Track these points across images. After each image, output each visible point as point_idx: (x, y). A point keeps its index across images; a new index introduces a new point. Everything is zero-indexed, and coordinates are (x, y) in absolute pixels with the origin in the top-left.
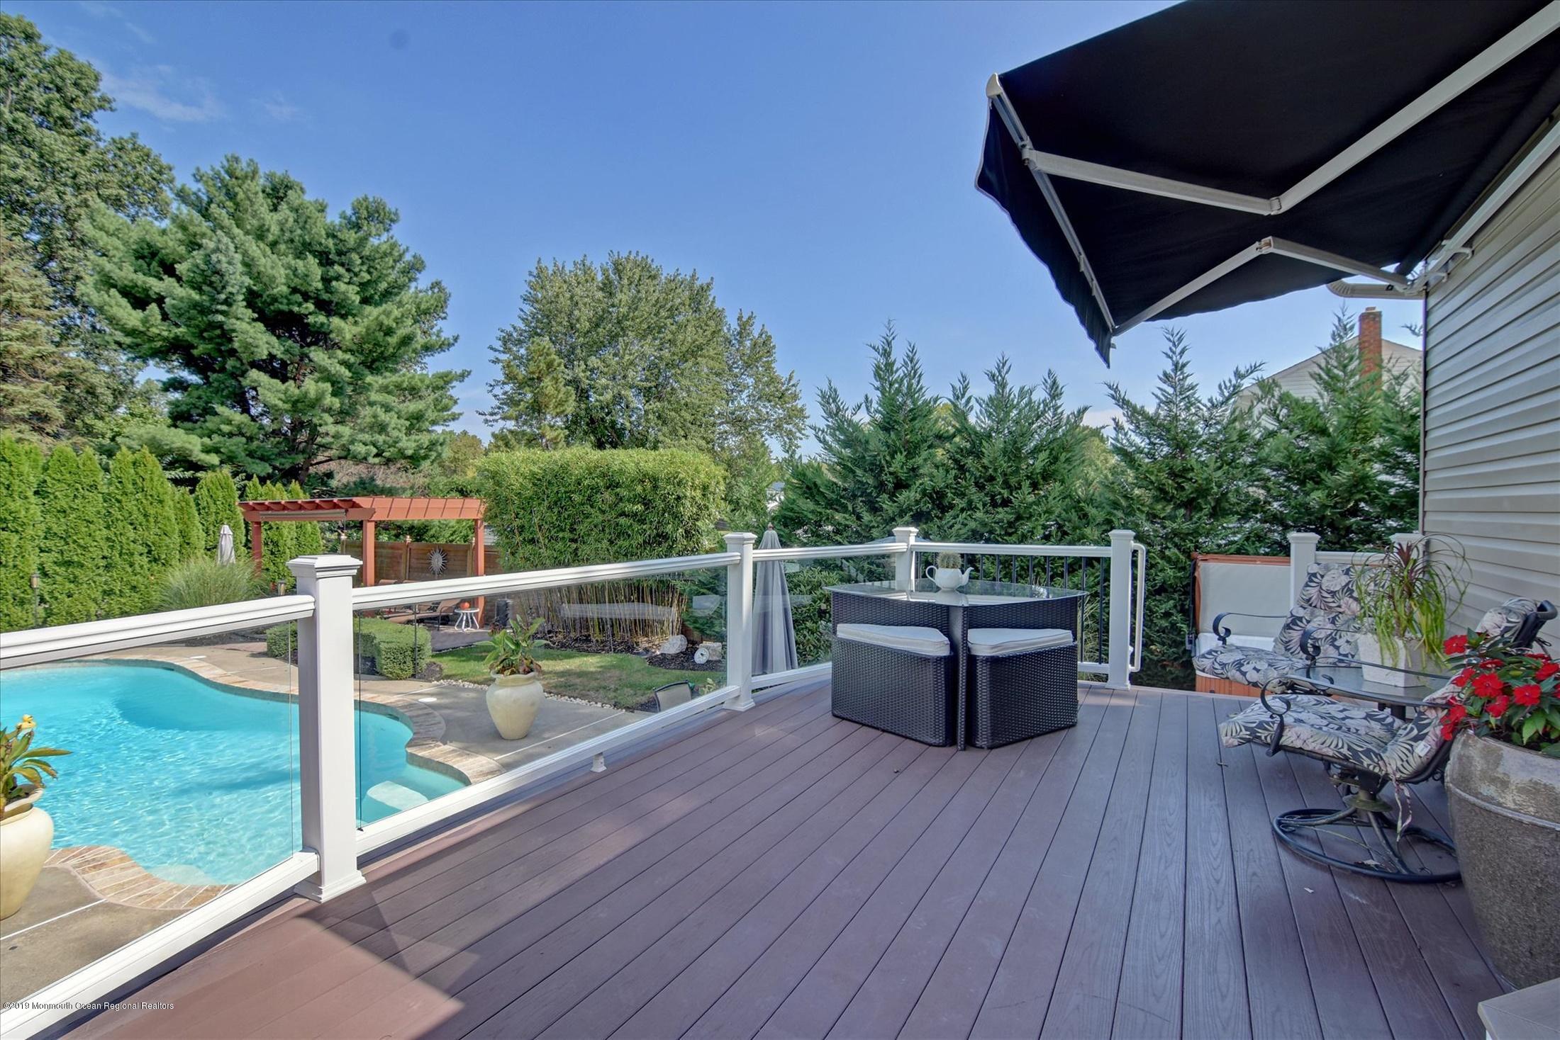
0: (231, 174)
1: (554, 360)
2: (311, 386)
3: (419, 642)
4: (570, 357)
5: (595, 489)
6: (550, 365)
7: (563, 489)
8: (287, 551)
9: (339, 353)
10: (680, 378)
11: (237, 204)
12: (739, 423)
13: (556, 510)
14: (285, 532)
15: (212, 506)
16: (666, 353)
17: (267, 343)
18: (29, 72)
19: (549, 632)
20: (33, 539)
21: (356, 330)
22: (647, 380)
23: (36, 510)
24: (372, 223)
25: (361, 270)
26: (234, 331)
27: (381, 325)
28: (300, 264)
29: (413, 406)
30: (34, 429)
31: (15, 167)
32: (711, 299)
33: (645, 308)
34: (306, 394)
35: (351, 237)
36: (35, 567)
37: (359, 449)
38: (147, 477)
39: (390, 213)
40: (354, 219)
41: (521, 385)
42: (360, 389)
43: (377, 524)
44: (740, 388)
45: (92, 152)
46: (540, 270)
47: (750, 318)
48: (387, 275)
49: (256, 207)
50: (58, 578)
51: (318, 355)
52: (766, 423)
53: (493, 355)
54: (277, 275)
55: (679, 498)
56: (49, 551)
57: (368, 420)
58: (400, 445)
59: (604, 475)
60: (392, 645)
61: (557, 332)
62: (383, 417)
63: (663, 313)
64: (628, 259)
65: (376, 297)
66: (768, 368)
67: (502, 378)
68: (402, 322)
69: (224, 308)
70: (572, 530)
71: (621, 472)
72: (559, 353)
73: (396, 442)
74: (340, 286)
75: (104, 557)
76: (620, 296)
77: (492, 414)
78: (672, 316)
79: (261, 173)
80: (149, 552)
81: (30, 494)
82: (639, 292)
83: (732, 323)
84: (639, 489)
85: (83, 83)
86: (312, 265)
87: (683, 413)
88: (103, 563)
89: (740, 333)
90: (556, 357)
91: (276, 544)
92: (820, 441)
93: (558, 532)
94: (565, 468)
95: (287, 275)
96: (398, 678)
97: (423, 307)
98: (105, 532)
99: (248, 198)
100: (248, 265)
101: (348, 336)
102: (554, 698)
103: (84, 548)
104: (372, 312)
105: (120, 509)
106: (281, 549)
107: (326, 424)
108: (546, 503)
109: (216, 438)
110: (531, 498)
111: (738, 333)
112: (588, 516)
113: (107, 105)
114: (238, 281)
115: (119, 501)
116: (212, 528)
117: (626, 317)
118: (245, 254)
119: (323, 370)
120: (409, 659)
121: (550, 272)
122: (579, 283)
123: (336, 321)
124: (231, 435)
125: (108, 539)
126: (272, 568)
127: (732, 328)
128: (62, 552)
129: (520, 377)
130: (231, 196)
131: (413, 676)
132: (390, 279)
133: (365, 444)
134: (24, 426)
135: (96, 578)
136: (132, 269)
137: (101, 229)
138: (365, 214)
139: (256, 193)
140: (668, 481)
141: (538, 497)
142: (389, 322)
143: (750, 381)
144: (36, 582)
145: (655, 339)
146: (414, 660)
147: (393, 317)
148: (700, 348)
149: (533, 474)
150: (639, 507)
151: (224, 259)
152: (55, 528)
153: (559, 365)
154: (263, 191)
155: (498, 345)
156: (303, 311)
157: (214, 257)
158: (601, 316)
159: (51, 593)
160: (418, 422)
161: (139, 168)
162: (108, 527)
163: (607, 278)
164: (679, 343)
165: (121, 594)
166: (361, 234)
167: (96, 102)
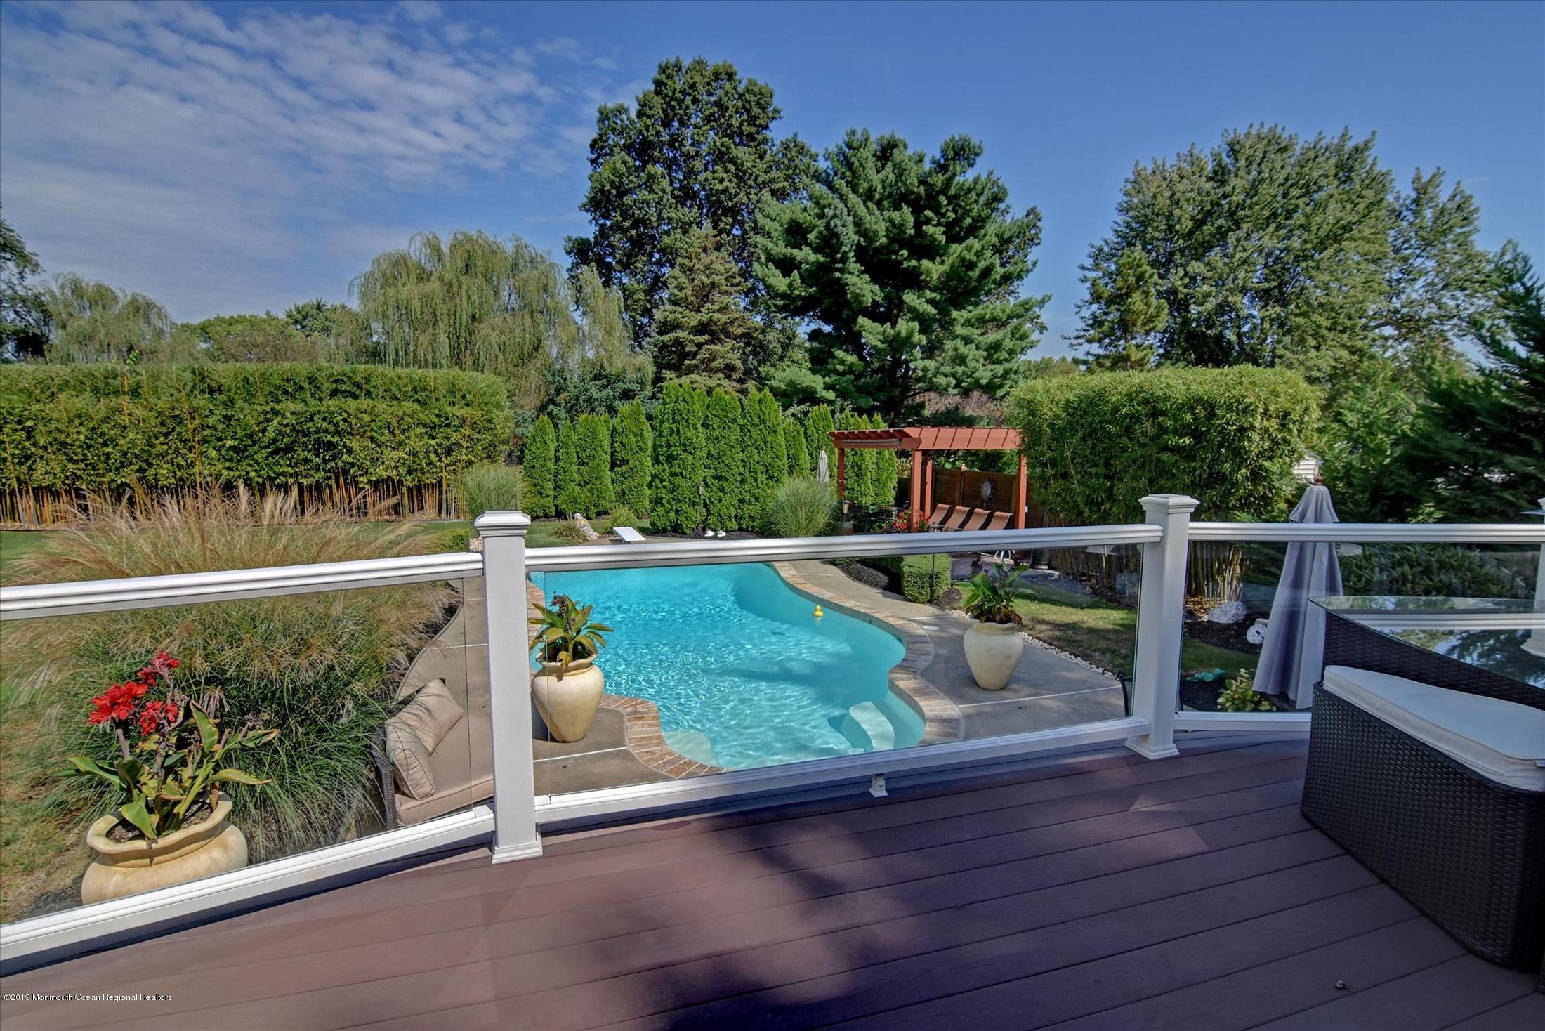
0: (849, 146)
1: (1146, 271)
2: (904, 326)
3: (936, 570)
4: (1164, 265)
5: (1135, 418)
6: (1140, 277)
7: (1097, 419)
8: (869, 473)
9: (927, 292)
10: (1314, 273)
11: (853, 172)
12: (1407, 324)
13: (1090, 443)
14: (867, 457)
15: (815, 434)
16: (1296, 243)
17: (872, 291)
18: (730, 104)
19: (1083, 575)
20: (700, 459)
21: (943, 268)
22: (1267, 280)
23: (702, 437)
24: (957, 162)
25: (947, 210)
26: (847, 284)
27: (963, 260)
28: (896, 215)
29: (992, 337)
30: (726, 377)
31: (721, 181)
32: (1370, 161)
33: (1266, 190)
34: (898, 334)
35: (939, 180)
36: (701, 479)
37: (941, 380)
38: (767, 412)
39: (974, 147)
40: (942, 161)
41: (1109, 303)
42: (947, 324)
43: (926, 453)
44: (1410, 275)
45: (768, 157)
46: (1138, 174)
47: (1434, 176)
48: (971, 211)
49: (866, 171)
50: (714, 488)
51: (909, 297)
52: (1455, 321)
53: (1081, 273)
54: (879, 229)
55: (1242, 430)
56: (710, 468)
57: (951, 353)
58: (976, 375)
59: (1146, 402)
60: (913, 570)
61: (1153, 238)
62: (963, 349)
63: (1295, 192)
64: (1248, 135)
65: (962, 234)
66: (1462, 244)
67: (1088, 297)
68: (983, 254)
69: (840, 265)
70: (1107, 465)
71: (1166, 398)
72: (1152, 264)
73: (974, 372)
74: (929, 229)
75: (740, 474)
76: (1233, 181)
77: (1077, 338)
78: (1308, 193)
79: (872, 139)
80: (767, 471)
81: (699, 426)
82: (1260, 173)
83: (1403, 190)
84: (1188, 418)
85: (762, 102)
86: (906, 215)
87: (1315, 317)
88: (739, 478)
89: (1417, 201)
90: (1148, 268)
91: (860, 467)
92: (1485, 342)
93: (1091, 467)
94: (1101, 395)
95: (887, 228)
96: (916, 601)
97: (1006, 236)
98: (741, 454)
99: (861, 165)
100: (858, 224)
101: (935, 276)
102: (1053, 651)
103: (728, 466)
104: (956, 248)
105: (750, 437)
106: (863, 472)
107: (916, 360)
108: (1080, 435)
109: (834, 377)
110: (1065, 428)
111: (1414, 201)
112: (1124, 449)
113: (777, 116)
114: (850, 237)
115: (749, 431)
116: (814, 452)
117: (1240, 206)
118: (855, 216)
119: (913, 310)
120: (926, 585)
121: (1150, 171)
122: (1182, 178)
123: (926, 263)
124: (843, 374)
125: (743, 460)
126: (857, 488)
127: (1403, 196)
128: (716, 469)
129: (1106, 295)
130: (850, 165)
131: (930, 602)
132: (975, 213)
133: (946, 376)
134: (721, 375)
135: (735, 489)
136: (783, 245)
137: (768, 217)
138: (951, 153)
139: (867, 159)
140: (1230, 408)
141: (1071, 427)
142: (970, 257)
143: (1431, 264)
144: (701, 489)
145: (1278, 228)
146: (931, 587)
147: (974, 251)
148: (1347, 228)
149: (1068, 402)
150: (1187, 440)
151: (839, 223)
152: (713, 452)
153: (1151, 276)
154: (874, 155)
155: (1088, 262)
156: (899, 258)
157: (832, 224)
158: (1209, 211)
159: (710, 499)
160: (996, 352)
161: (797, 161)
162: (743, 451)
163: (1219, 165)
164: (1314, 229)
165: (750, 503)
166: (948, 174)
167: (770, 115)
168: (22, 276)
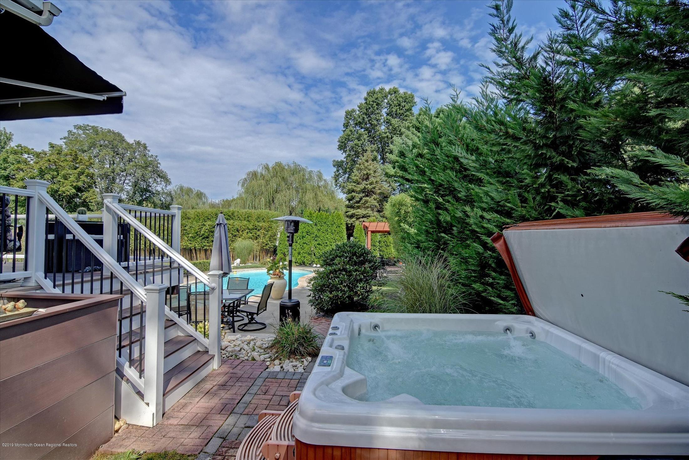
20: (313, 238)
36: (313, 245)
50: (318, 248)
56: (317, 241)
75: (326, 243)
103: (322, 240)
105: (330, 229)
125: (327, 238)
144: (312, 249)
152: (318, 235)
159: (316, 252)
162: (327, 234)
168: (166, 186)
